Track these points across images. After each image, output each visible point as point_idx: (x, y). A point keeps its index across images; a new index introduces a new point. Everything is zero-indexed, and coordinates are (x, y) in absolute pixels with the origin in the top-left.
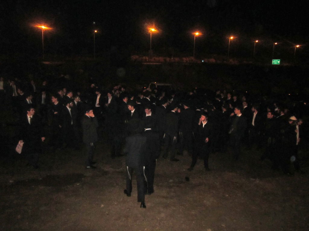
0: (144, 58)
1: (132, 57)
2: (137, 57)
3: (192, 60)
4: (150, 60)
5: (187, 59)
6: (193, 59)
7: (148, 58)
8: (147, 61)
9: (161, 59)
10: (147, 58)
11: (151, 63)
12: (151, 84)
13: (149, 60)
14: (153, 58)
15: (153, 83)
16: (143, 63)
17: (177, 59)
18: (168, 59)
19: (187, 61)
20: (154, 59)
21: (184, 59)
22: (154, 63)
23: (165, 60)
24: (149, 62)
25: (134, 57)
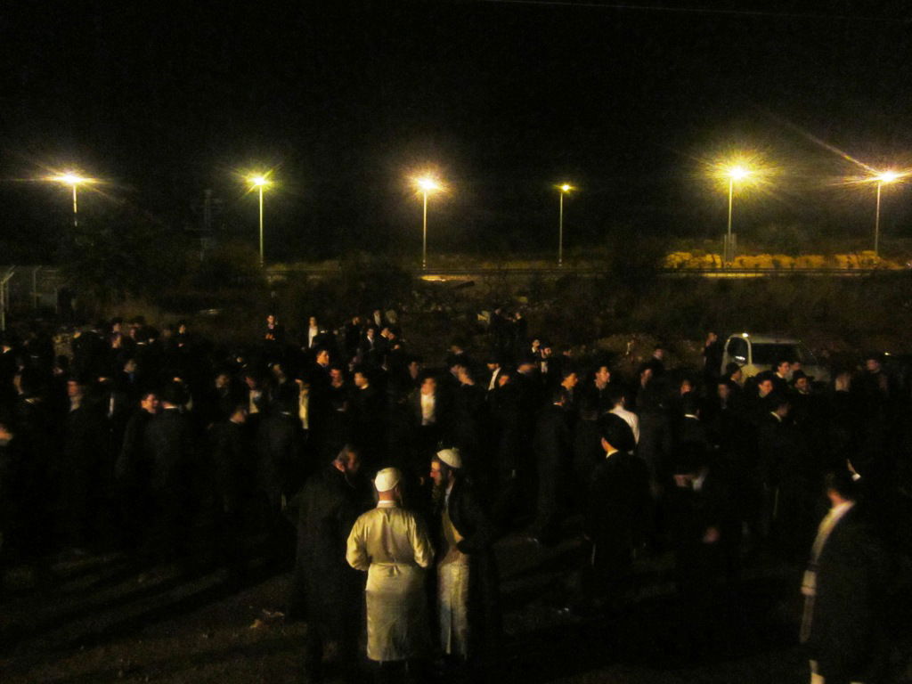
0: (709, 258)
1: (673, 256)
2: (687, 256)
3: (870, 262)
4: (725, 264)
5: (854, 258)
6: (873, 257)
7: (721, 259)
8: (719, 267)
9: (764, 260)
10: (718, 260)
11: (730, 275)
12: (732, 340)
13: (723, 265)
14: (738, 259)
15: (735, 336)
16: (705, 275)
17: (816, 260)
18: (786, 261)
19: (851, 266)
20: (741, 262)
21: (843, 258)
22: (742, 272)
23: (777, 264)
24: (723, 271)
25: (677, 258)
